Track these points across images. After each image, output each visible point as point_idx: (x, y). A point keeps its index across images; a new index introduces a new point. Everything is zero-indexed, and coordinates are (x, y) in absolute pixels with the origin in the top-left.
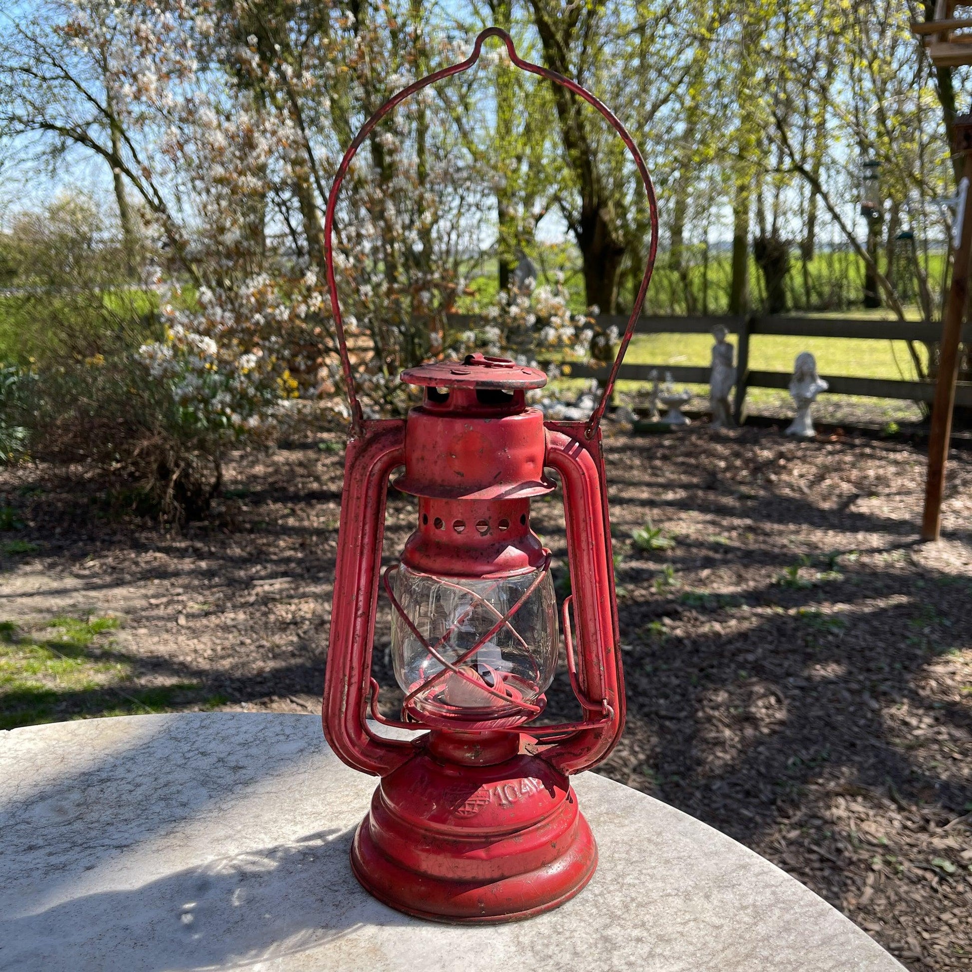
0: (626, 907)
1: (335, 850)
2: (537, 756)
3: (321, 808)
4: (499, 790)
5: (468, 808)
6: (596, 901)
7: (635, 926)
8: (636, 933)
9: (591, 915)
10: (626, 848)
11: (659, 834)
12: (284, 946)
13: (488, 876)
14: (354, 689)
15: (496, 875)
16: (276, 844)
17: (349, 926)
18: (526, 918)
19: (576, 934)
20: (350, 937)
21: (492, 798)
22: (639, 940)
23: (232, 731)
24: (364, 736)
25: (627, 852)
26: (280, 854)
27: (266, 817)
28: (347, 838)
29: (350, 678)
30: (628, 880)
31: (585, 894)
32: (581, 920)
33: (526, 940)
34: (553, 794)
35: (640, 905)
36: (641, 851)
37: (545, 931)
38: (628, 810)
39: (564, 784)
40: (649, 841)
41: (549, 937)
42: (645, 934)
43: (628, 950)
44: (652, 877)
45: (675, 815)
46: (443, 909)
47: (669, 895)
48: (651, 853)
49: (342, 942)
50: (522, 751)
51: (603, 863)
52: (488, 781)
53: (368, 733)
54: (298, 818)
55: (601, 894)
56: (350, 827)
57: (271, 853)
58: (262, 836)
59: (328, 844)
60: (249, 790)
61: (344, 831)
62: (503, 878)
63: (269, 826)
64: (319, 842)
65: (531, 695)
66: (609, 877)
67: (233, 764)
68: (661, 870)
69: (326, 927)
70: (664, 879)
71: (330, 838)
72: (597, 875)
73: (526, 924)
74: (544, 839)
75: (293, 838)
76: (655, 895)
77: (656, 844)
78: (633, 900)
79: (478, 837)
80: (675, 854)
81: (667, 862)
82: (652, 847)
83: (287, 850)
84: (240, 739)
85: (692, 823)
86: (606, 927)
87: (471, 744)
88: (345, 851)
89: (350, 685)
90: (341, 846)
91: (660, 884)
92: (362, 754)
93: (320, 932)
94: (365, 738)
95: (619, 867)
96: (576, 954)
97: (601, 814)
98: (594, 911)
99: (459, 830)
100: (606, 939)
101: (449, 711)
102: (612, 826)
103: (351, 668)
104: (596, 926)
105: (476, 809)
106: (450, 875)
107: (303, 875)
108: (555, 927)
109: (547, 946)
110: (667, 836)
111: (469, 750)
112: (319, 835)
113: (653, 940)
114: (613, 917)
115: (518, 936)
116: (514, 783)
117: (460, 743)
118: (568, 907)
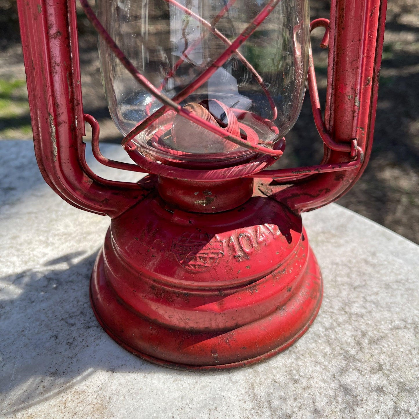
0: (359, 344)
1: (79, 274)
2: (272, 198)
3: (72, 229)
4: (233, 239)
5: (199, 262)
6: (328, 336)
7: (373, 371)
8: (376, 379)
9: (325, 355)
10: (346, 271)
11: (374, 254)
12: (7, 401)
13: (221, 325)
14: (64, 130)
15: (229, 324)
16: (24, 268)
17: (79, 372)
18: (260, 362)
19: (312, 383)
20: (78, 388)
21: (227, 251)
22: (380, 390)
23: (13, 156)
24: (86, 179)
25: (348, 275)
26: (26, 280)
27: (23, 237)
28: (89, 262)
29: (56, 116)
30: (355, 309)
31: (316, 328)
32: (317, 363)
33: (261, 391)
34: (289, 239)
35: (372, 341)
36: (361, 274)
37: (282, 378)
38: (342, 229)
39: (298, 225)
40: (366, 262)
41: (285, 387)
42: (385, 382)
43: (371, 406)
44: (377, 304)
45: (383, 234)
46: (175, 356)
47: (398, 328)
48: (370, 275)
49: (68, 396)
50: (256, 193)
51: (328, 290)
52: (220, 231)
53: (91, 175)
54: (51, 239)
55: (332, 328)
56: (95, 249)
57: (17, 279)
58: (15, 259)
59: (73, 267)
60: (14, 210)
61: (89, 253)
62: (237, 326)
63: (23, 247)
64: (64, 266)
65: (272, 137)
66: (337, 305)
67: (6, 186)
68: (384, 297)
69: (55, 374)
70: (389, 308)
71: (76, 261)
72: (325, 303)
73: (261, 368)
74: (280, 286)
75: (42, 260)
76: (384, 327)
77: (374, 266)
78: (364, 334)
79: (211, 290)
80: (392, 278)
81: (388, 286)
82: (370, 270)
83: (33, 275)
84: (17, 163)
85: (400, 243)
86: (343, 371)
87: (202, 190)
88: (87, 276)
89: (57, 125)
90: (84, 271)
91: (387, 315)
92: (85, 197)
93: (48, 379)
94: (87, 181)
95: (344, 294)
96: (316, 411)
97: (318, 234)
98: (328, 350)
99: (189, 283)
100: (346, 389)
101: (174, 157)
102: (330, 246)
103: (56, 105)
104: (333, 370)
105: (209, 263)
106: (182, 325)
107: (44, 305)
108: (290, 373)
109: (284, 400)
110: (381, 256)
111: (200, 197)
112: (66, 258)
113: (393, 389)
114: (348, 358)
115: (252, 387)
116: (249, 231)
117: (190, 189)
118: (301, 344)
